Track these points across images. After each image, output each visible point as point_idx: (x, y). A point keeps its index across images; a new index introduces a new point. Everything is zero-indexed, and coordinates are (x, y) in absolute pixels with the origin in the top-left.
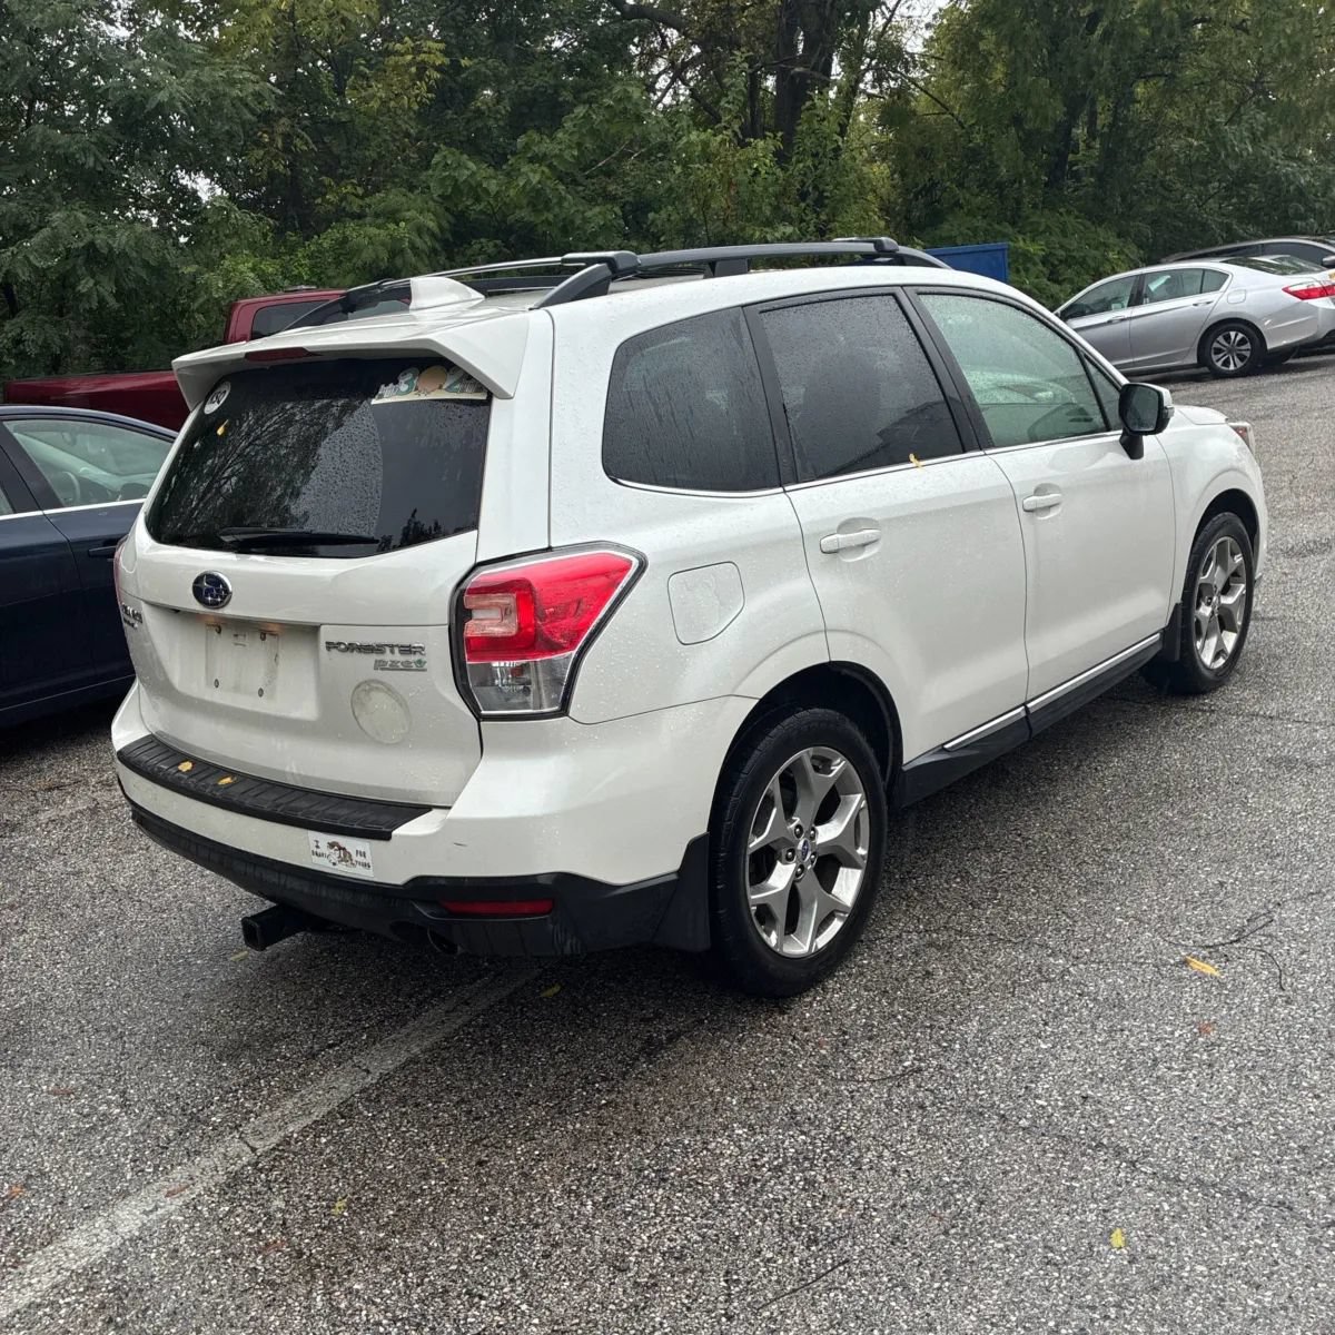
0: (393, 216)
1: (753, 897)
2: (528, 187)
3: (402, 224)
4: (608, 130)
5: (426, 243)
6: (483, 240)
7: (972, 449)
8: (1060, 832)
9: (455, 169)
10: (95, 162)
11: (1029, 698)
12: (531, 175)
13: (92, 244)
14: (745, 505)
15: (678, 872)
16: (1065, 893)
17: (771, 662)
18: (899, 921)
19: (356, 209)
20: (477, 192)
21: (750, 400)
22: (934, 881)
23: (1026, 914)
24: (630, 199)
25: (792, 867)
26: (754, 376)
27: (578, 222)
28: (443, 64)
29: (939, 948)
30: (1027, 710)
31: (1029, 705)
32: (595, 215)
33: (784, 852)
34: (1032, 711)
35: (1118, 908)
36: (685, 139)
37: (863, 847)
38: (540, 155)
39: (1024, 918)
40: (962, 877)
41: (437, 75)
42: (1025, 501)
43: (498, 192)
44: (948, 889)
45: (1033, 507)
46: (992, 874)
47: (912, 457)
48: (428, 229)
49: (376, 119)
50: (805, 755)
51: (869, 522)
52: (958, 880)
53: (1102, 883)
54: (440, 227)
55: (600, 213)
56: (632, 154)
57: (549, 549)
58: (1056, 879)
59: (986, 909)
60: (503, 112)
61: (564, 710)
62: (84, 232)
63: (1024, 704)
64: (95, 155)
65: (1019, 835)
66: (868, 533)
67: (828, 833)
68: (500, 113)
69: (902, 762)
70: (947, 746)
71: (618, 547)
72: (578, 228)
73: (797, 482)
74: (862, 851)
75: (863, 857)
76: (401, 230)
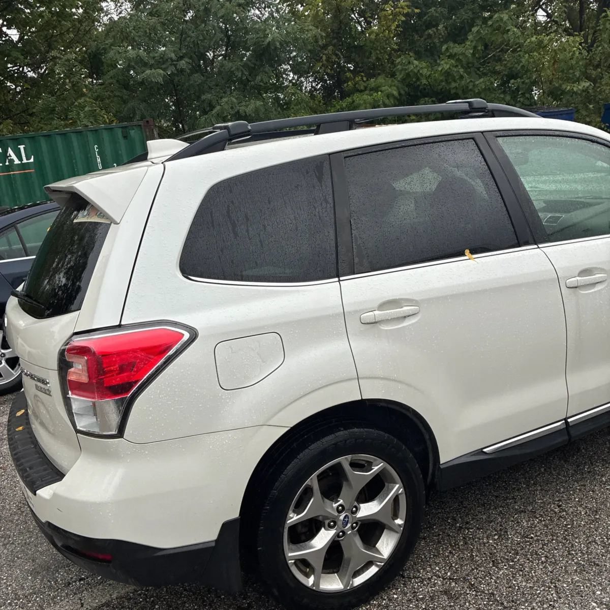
0: (376, 89)
1: (290, 555)
2: (443, 71)
3: (380, 93)
4: (491, 38)
5: (391, 102)
6: (426, 99)
7: (527, 243)
8: (590, 509)
9: (407, 65)
10: (242, 75)
11: (568, 416)
12: (445, 65)
13: (238, 112)
14: (298, 291)
15: (216, 541)
16: (566, 567)
17: (302, 402)
18: (437, 564)
19: (362, 88)
20: (418, 76)
21: (320, 218)
22: (480, 534)
23: (527, 581)
24: (506, 73)
25: (332, 532)
26: (327, 202)
27: (471, 87)
28: (408, 12)
29: (450, 597)
30: (567, 423)
31: (569, 420)
32: (481, 83)
33: (327, 522)
34: (571, 424)
35: (599, 593)
36: (529, 40)
37: (401, 519)
38: (453, 54)
39: (524, 584)
40: (500, 536)
41: (403, 19)
42: (567, 281)
43: (430, 75)
44: (484, 544)
45: (576, 285)
46: (523, 537)
47: (467, 252)
48: (393, 95)
49: (374, 44)
50: (344, 460)
51: (410, 302)
52: (496, 537)
53: (598, 565)
54: (400, 94)
55: (483, 82)
56: (509, 50)
57: (120, 326)
58: (566, 553)
59: (502, 569)
60: (443, 34)
61: (120, 433)
62: (236, 106)
63: (565, 419)
64: (242, 71)
65: (559, 506)
66: (406, 309)
67: (368, 509)
68: (442, 35)
69: (439, 462)
70: (485, 450)
71: (175, 324)
72: (471, 90)
73: (354, 274)
74: (399, 522)
75: (400, 525)
76: (379, 96)
